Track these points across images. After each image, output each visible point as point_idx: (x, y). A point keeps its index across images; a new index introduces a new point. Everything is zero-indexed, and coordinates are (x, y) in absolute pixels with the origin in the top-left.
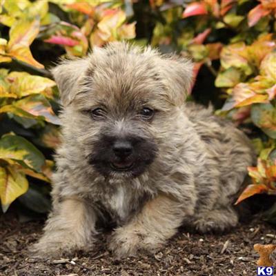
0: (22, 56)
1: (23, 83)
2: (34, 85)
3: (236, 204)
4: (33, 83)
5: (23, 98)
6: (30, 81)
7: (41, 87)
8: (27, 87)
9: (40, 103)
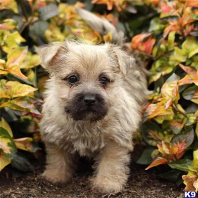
0: (14, 71)
1: (15, 90)
2: (22, 91)
3: (146, 169)
4: (21, 89)
5: (15, 98)
6: (19, 88)
7: (26, 91)
8: (18, 92)
9: (26, 102)
